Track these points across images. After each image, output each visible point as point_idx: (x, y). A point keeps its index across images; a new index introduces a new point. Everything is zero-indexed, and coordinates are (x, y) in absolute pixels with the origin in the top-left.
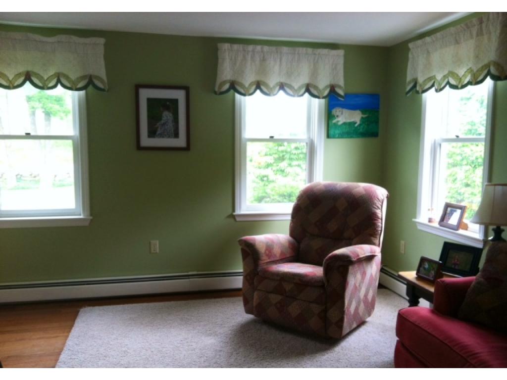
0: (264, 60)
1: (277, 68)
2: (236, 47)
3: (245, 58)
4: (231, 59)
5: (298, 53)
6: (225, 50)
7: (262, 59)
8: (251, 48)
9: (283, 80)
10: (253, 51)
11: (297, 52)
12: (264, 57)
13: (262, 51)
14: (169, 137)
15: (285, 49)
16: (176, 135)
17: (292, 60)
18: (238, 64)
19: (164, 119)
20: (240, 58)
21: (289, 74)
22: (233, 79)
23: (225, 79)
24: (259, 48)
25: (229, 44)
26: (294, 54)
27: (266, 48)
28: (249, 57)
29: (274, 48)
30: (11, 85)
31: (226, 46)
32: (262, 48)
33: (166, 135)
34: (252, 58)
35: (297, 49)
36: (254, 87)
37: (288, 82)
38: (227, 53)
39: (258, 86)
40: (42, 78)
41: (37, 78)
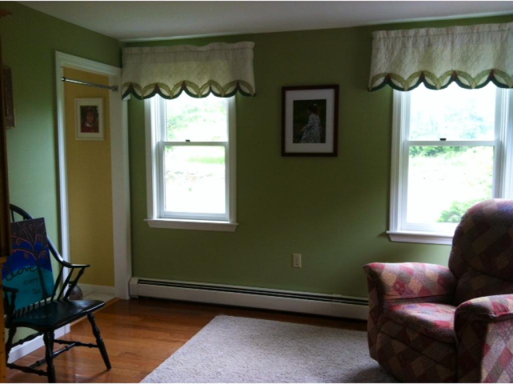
0: (429, 45)
1: (447, 53)
2: (393, 33)
3: (404, 46)
4: (388, 49)
5: (477, 32)
6: (380, 38)
7: (427, 44)
8: (412, 32)
9: (456, 67)
10: (415, 36)
11: (475, 31)
12: (429, 42)
13: (427, 35)
14: (315, 142)
15: (459, 29)
16: (323, 140)
17: (469, 41)
18: (396, 54)
19: (311, 122)
20: (399, 46)
21: (464, 60)
22: (388, 71)
23: (379, 72)
24: (423, 31)
25: (385, 32)
26: (473, 33)
27: (433, 31)
28: (410, 44)
29: (444, 30)
30: (171, 96)
31: (381, 34)
32: (427, 31)
33: (311, 140)
34: (415, 45)
35: (476, 27)
36: (416, 80)
37: (463, 69)
38: (382, 42)
39: (422, 77)
40: (197, 86)
41: (192, 87)
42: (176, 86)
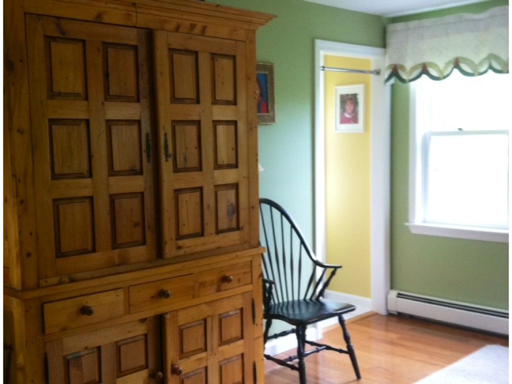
30: (441, 76)
40: (473, 62)
41: (467, 64)
42: (447, 64)
